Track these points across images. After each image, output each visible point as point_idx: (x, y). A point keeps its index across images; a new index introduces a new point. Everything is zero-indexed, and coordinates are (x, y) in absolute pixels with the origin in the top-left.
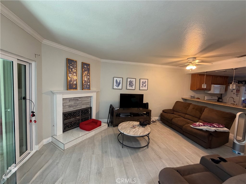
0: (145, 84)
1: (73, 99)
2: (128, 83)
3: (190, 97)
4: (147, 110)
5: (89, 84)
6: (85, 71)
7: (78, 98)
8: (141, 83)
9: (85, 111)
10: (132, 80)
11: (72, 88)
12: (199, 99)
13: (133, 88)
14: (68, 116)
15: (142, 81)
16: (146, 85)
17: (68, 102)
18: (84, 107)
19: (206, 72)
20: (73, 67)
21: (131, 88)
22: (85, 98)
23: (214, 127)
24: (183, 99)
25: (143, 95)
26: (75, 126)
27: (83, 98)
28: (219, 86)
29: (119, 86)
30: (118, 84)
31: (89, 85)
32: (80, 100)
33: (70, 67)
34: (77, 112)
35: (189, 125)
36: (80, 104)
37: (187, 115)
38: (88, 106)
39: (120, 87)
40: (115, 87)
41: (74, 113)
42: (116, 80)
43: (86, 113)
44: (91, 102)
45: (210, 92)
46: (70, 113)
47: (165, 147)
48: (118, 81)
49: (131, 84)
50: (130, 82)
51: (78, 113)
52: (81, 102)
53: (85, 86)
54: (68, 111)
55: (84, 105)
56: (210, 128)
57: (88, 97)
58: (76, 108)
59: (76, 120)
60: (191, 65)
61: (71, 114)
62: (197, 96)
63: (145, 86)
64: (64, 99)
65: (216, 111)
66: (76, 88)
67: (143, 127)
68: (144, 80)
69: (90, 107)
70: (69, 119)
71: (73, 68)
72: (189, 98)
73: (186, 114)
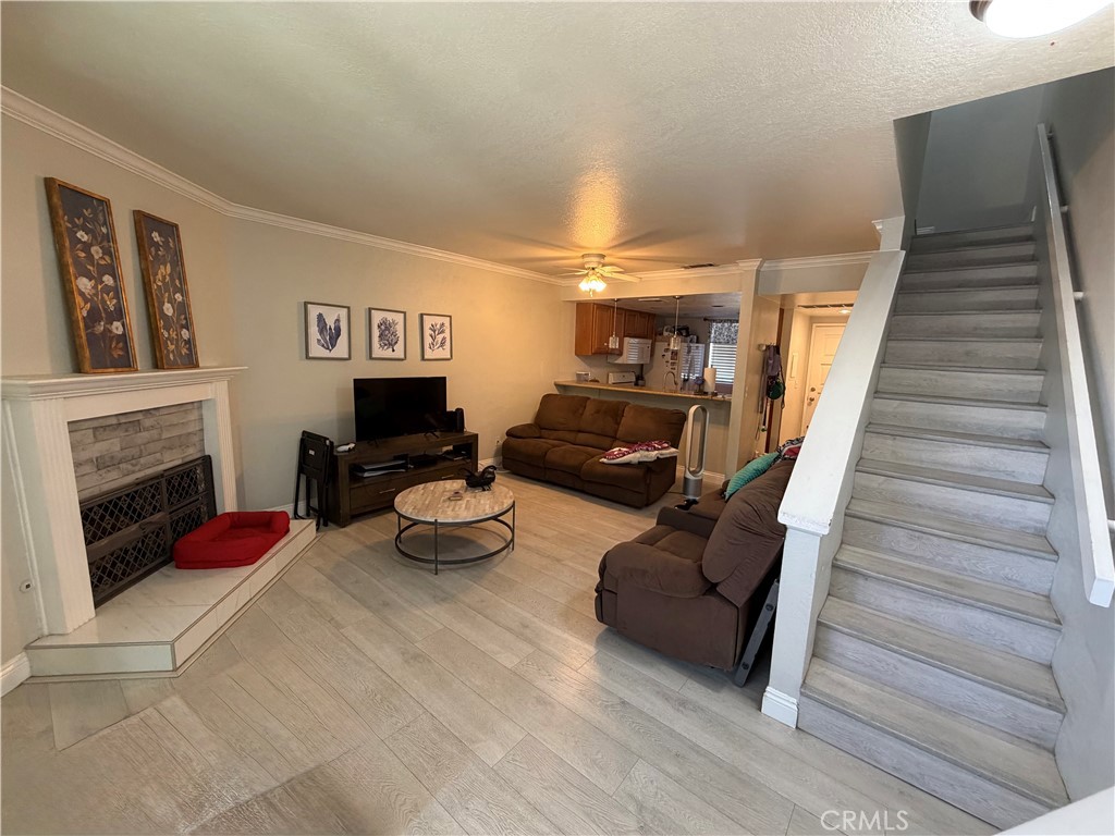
0: (441, 336)
1: (114, 421)
2: (376, 333)
3: (575, 378)
4: (459, 436)
5: (185, 334)
6: (159, 261)
7: (140, 417)
8: (428, 332)
9: (182, 477)
10: (390, 317)
11: (108, 363)
12: (597, 381)
13: (399, 351)
14: (102, 518)
15: (428, 321)
16: (444, 338)
17: (91, 439)
18: (172, 460)
19: (618, 300)
20: (94, 237)
21: (388, 353)
22: (173, 410)
23: (655, 449)
24: (558, 386)
25: (443, 379)
26: (146, 565)
27: (165, 411)
28: (637, 340)
29: (333, 346)
30: (333, 338)
31: (190, 343)
32: (148, 422)
33: (78, 235)
34: (144, 489)
35: (595, 459)
36: (152, 447)
37: (580, 435)
38: (192, 453)
39: (341, 349)
40: (317, 350)
41: (133, 499)
42: (320, 317)
43: (187, 491)
44: (202, 430)
45: (620, 361)
46: (110, 502)
47: (556, 533)
48: (330, 322)
49: (387, 335)
50: (383, 327)
51: (153, 497)
52: (156, 437)
53: (172, 347)
54: (96, 491)
55: (170, 448)
56: (647, 453)
57: (190, 407)
58: (137, 468)
59: (147, 530)
60: (594, 277)
61: (116, 505)
62: (592, 373)
63: (443, 344)
64: (74, 426)
65: (652, 410)
66: (126, 363)
67: (484, 490)
68: (439, 320)
69: (199, 455)
70: (110, 533)
71: (91, 245)
72: (573, 381)
73: (579, 431)
